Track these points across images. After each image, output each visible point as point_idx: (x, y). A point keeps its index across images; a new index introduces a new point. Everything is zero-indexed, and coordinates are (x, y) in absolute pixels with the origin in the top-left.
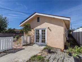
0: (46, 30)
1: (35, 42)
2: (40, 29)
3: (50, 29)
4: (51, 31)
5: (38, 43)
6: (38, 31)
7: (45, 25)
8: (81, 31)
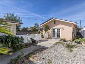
0: (60, 29)
1: (52, 37)
2: (56, 29)
3: (63, 29)
4: (64, 30)
5: (54, 38)
6: (55, 30)
7: (59, 26)
8: (84, 30)
